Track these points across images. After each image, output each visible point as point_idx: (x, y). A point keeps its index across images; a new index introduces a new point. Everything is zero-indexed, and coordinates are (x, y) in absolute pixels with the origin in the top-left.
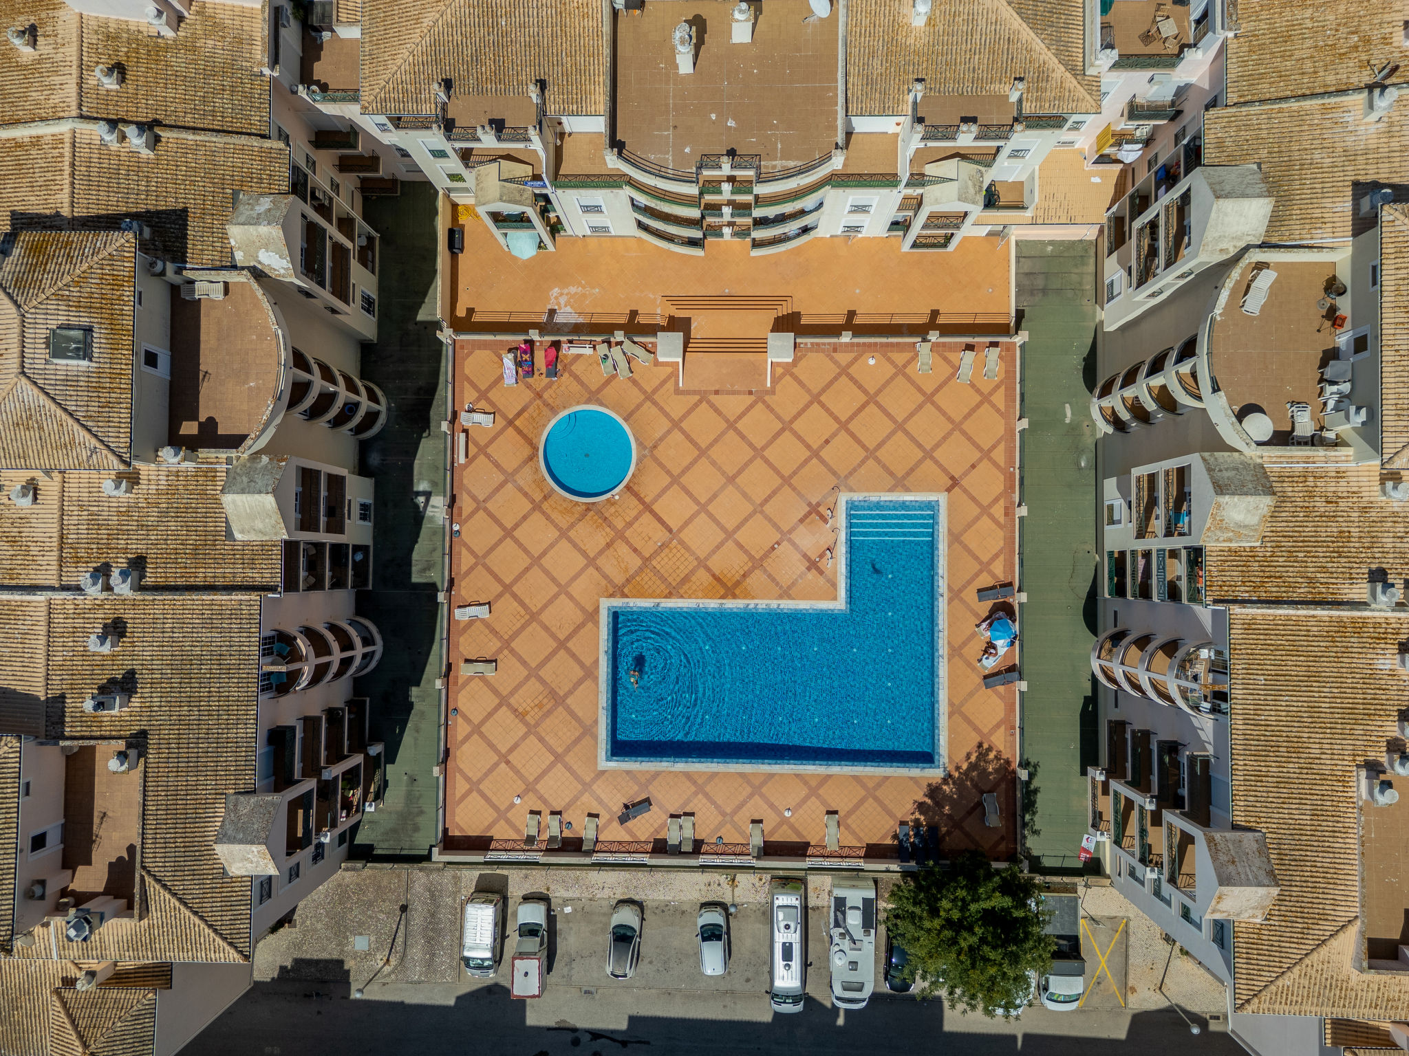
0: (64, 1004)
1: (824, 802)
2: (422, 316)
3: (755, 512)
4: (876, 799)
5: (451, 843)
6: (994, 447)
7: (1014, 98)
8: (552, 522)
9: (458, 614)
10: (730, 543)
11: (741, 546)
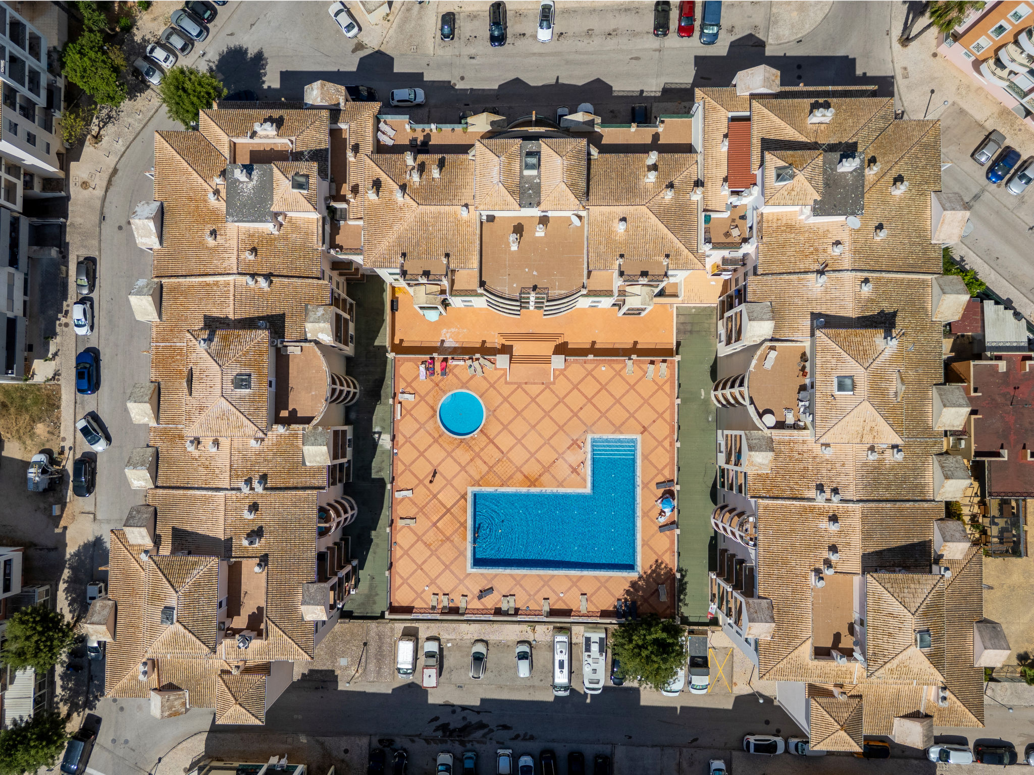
0: (224, 681)
1: (579, 589)
2: (377, 343)
3: (545, 444)
4: (606, 588)
5: (393, 609)
6: (664, 412)
7: (665, 263)
8: (444, 448)
9: (397, 495)
10: (533, 459)
11: (538, 461)
